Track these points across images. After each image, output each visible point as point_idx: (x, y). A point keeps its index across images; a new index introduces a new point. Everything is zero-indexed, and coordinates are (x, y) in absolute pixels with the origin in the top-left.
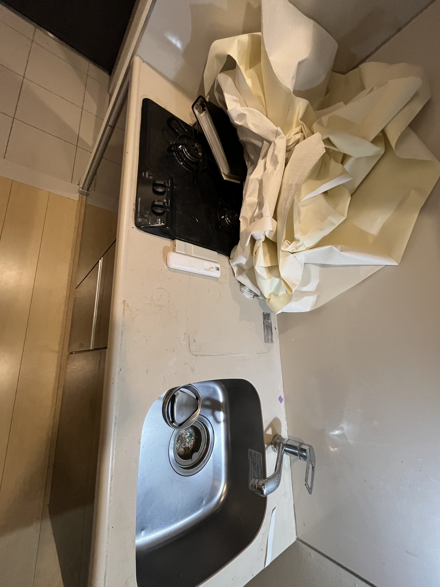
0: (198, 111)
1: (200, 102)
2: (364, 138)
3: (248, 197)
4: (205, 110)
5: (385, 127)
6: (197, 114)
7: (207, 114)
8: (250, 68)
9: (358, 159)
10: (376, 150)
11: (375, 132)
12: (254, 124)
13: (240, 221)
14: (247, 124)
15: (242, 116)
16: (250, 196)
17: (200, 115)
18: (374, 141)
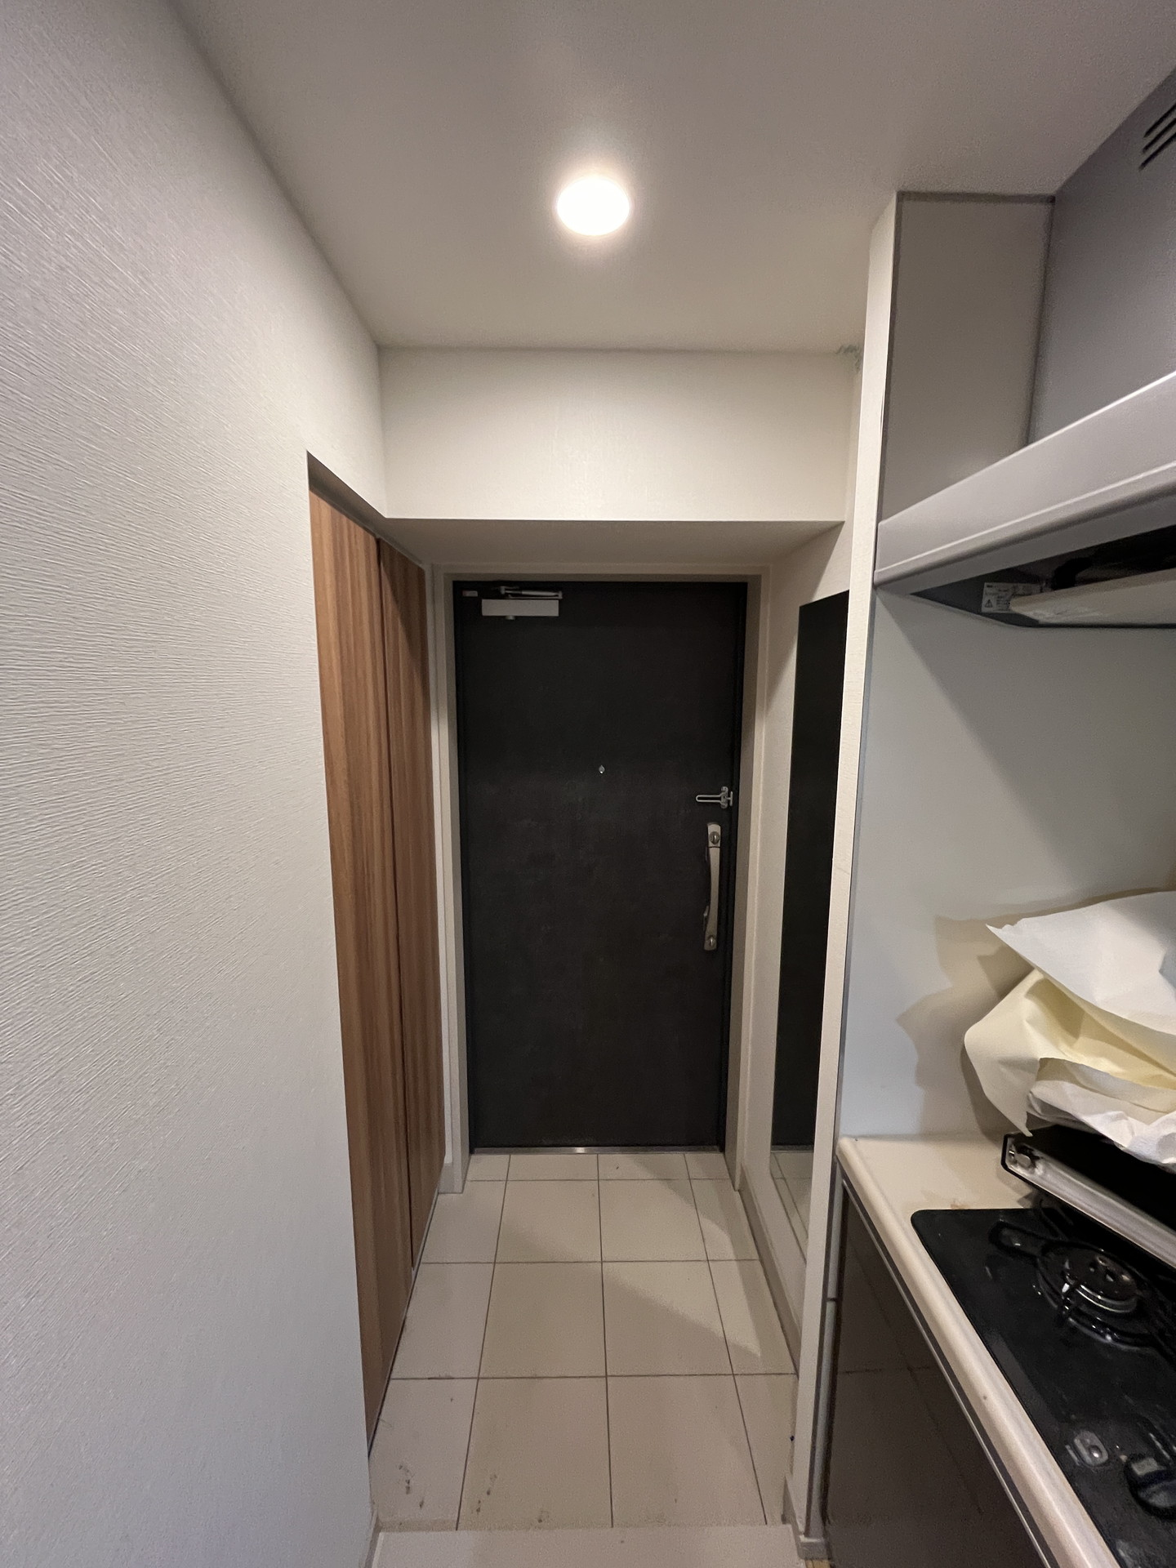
0: (1022, 1166)
1: (1014, 1148)
4: (1038, 1158)
6: (1027, 1175)
7: (1050, 1164)
17: (1033, 1173)
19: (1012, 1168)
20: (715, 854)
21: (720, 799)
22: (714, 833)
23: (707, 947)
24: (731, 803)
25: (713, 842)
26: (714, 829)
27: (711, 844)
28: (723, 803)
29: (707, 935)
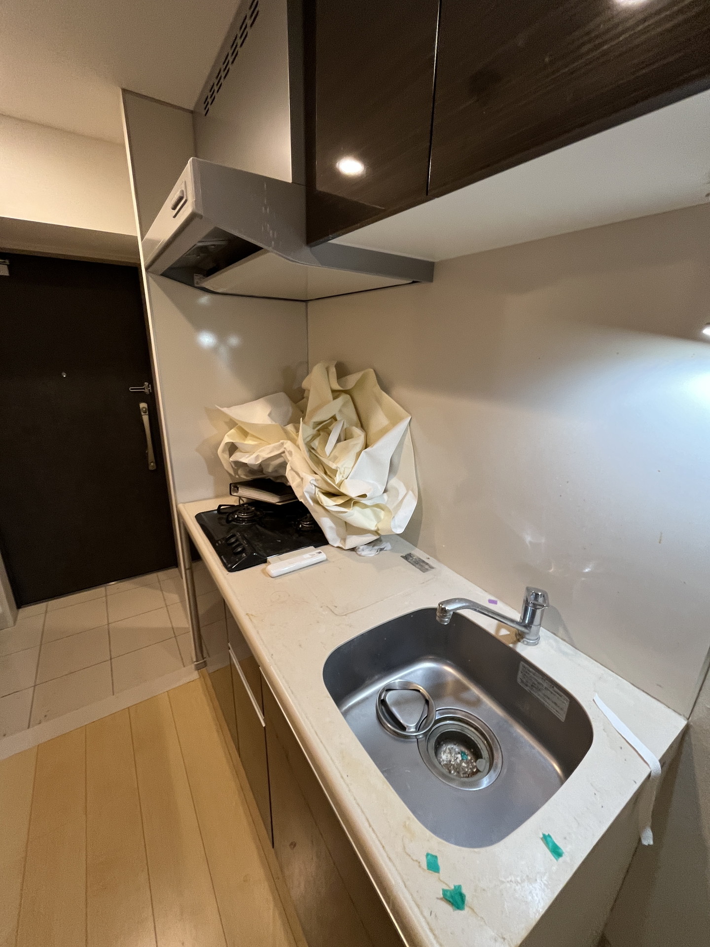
0: (235, 492)
1: (233, 487)
2: (329, 402)
3: (293, 483)
5: (331, 388)
6: (236, 494)
7: (242, 487)
8: (246, 437)
9: (340, 411)
10: (343, 398)
11: (330, 395)
12: (268, 454)
13: (301, 502)
14: (264, 458)
15: (257, 457)
16: (293, 481)
17: (238, 493)
18: (334, 398)
19: (233, 494)
20: (146, 418)
21: (144, 389)
22: (144, 408)
23: (151, 468)
24: (151, 391)
25: (144, 413)
26: (143, 405)
27: (143, 414)
28: (146, 391)
29: (150, 461)
